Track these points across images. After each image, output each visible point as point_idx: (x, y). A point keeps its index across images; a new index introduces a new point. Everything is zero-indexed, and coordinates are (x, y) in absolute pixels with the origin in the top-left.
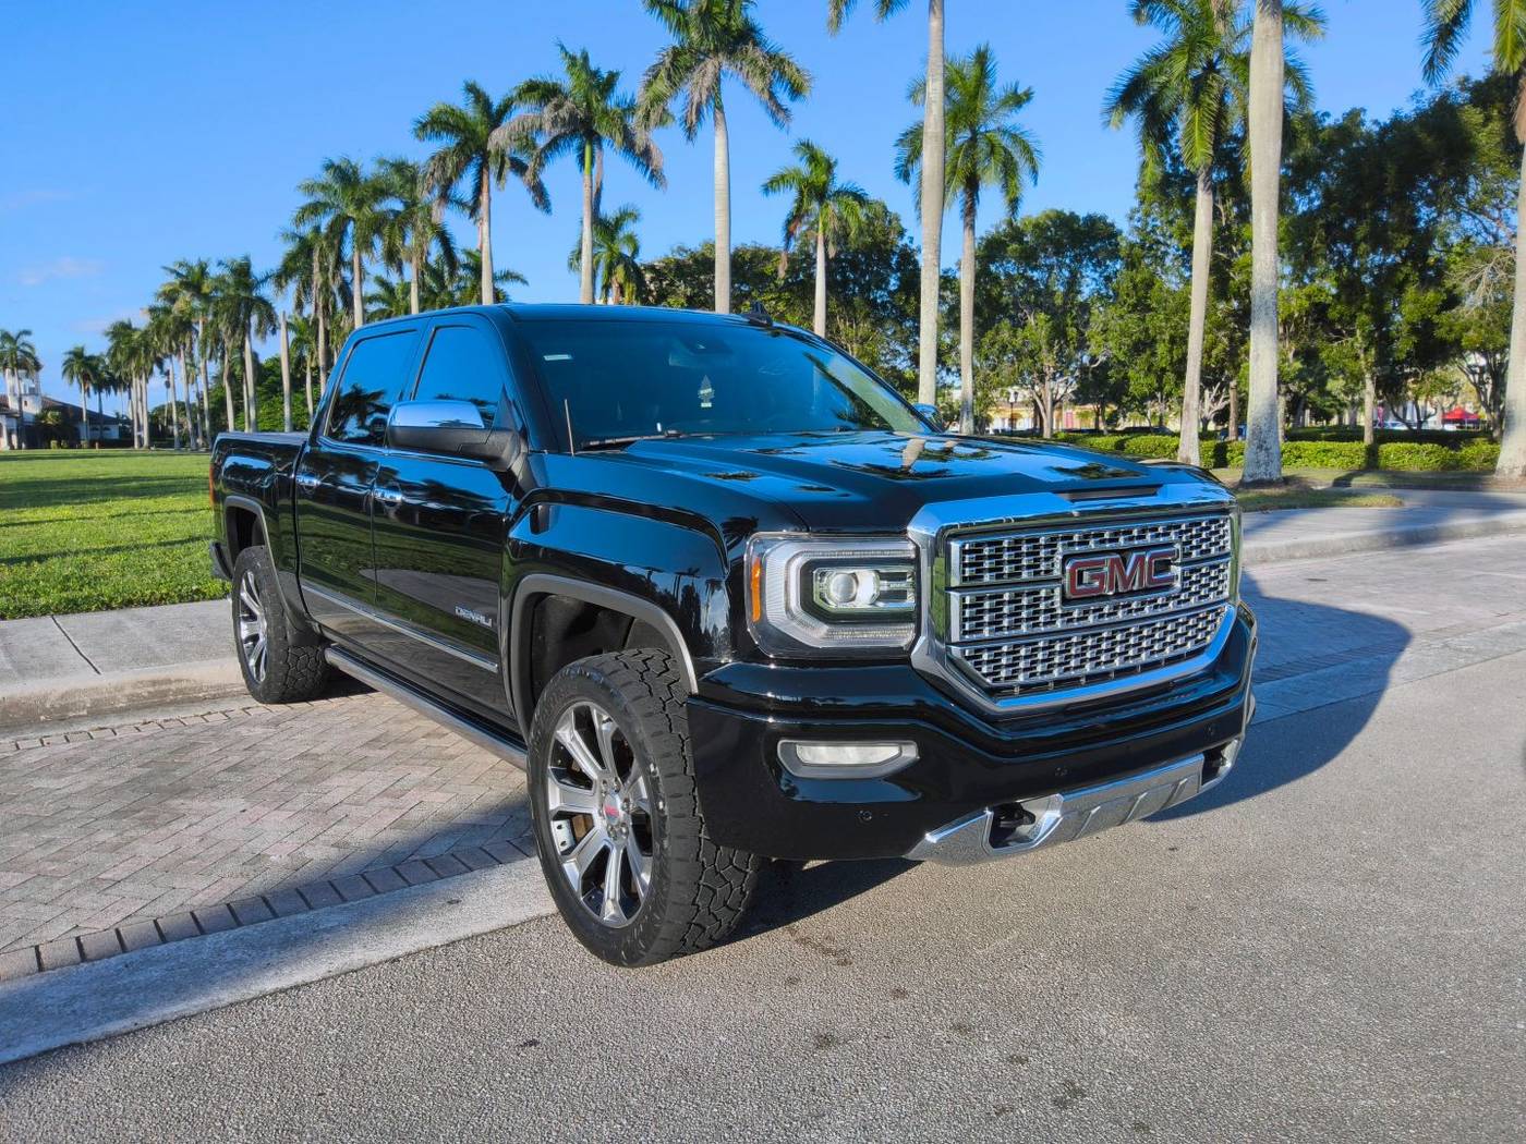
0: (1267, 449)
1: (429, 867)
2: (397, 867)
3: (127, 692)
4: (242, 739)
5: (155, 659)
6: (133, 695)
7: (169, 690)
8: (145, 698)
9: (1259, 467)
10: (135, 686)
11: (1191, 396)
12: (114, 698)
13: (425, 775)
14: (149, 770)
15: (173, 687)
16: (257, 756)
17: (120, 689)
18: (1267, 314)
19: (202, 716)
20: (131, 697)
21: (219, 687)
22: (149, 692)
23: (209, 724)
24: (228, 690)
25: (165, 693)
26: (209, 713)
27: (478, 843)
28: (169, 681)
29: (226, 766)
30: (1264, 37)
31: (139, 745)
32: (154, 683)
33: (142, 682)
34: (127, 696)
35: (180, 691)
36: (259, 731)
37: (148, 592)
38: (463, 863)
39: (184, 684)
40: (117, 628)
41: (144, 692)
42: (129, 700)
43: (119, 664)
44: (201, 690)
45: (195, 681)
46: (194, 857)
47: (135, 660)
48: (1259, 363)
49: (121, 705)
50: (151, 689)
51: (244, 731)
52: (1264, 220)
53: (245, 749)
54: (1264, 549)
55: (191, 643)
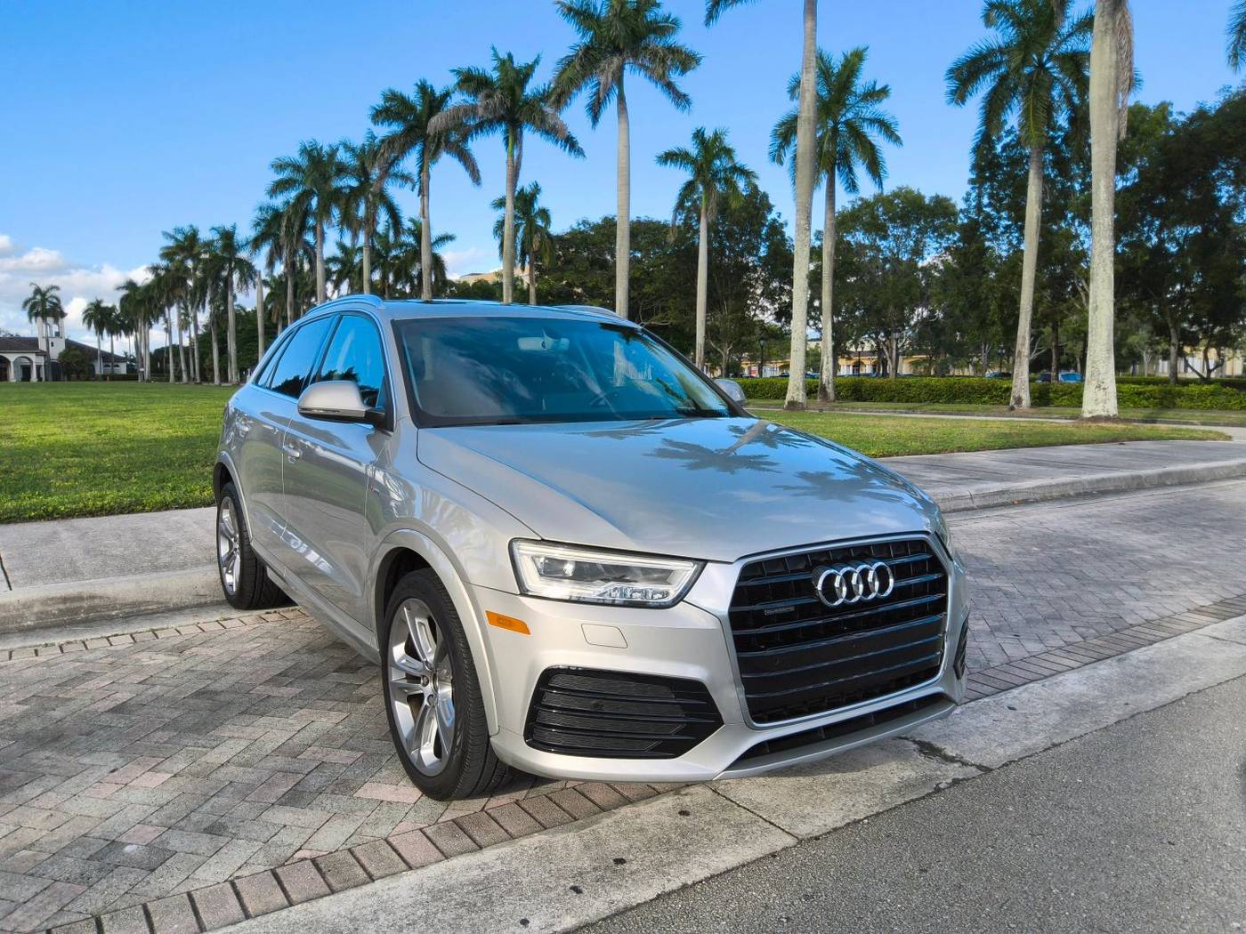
0: (1104, 389)
1: (319, 870)
2: (279, 871)
3: (36, 609)
4: (140, 669)
5: (75, 573)
6: (42, 613)
7: (81, 607)
8: (54, 615)
9: (1097, 404)
10: (45, 602)
11: (1023, 345)
12: (22, 617)
13: (329, 725)
14: (26, 707)
15: (85, 604)
16: (150, 692)
17: (28, 605)
18: (1104, 271)
19: (107, 638)
20: (40, 615)
21: (133, 604)
22: (60, 610)
23: (112, 648)
24: (143, 608)
25: (75, 611)
26: (116, 635)
27: (383, 831)
28: (80, 598)
29: (112, 705)
30: (1103, 29)
31: (28, 674)
32: (65, 600)
33: (52, 599)
34: (36, 614)
35: (92, 609)
36: (161, 659)
37: (91, 503)
38: (362, 866)
39: (97, 601)
40: (50, 539)
41: (54, 609)
42: (38, 618)
43: (32, 579)
44: (114, 608)
45: (109, 598)
46: (32, 845)
47: (52, 574)
48: (1097, 313)
49: (29, 623)
50: (62, 606)
51: (145, 658)
52: (1103, 189)
53: (140, 683)
54: (1140, 477)
55: (115, 557)
